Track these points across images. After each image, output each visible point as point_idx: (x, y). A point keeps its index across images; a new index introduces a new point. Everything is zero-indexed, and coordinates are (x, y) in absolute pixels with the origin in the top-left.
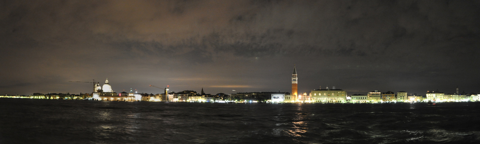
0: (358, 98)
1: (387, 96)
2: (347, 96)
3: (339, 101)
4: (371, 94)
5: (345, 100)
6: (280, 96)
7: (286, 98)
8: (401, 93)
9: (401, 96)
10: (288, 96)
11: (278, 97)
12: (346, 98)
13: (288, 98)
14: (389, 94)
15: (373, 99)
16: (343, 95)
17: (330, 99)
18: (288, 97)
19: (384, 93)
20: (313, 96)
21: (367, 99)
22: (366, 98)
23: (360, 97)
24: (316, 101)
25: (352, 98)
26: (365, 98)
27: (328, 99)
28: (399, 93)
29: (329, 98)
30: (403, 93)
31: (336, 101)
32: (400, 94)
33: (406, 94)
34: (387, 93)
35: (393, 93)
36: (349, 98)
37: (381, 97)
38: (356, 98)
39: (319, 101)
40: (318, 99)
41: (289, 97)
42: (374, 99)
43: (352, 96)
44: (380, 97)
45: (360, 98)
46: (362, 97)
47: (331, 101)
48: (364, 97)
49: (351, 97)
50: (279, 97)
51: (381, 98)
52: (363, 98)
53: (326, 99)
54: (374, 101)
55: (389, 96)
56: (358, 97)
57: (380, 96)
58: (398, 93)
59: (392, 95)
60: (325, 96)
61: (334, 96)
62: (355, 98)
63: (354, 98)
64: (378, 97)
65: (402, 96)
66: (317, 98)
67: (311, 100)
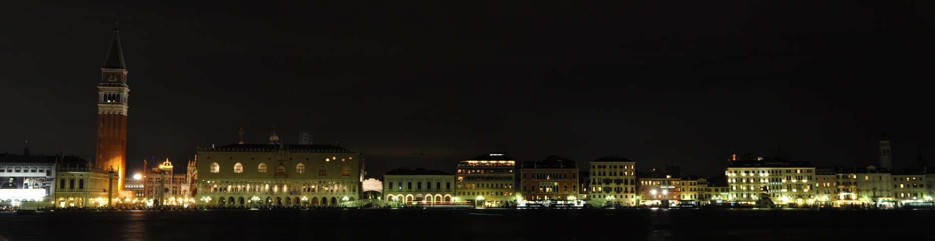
0: (414, 186)
1: (545, 178)
2: (367, 177)
3: (329, 198)
4: (471, 167)
5: (356, 196)
6: (30, 174)
7: (63, 186)
8: (608, 164)
9: (608, 177)
10: (77, 175)
11: (18, 183)
12: (360, 184)
13: (77, 185)
14: (551, 167)
15: (481, 191)
16: (346, 170)
17: (285, 189)
18: (72, 182)
19: (530, 165)
20: (204, 173)
21: (456, 188)
22: (452, 186)
23: (424, 179)
24: (217, 197)
25: (387, 186)
26: (443, 186)
27: (276, 189)
28: (596, 164)
29: (281, 187)
30: (618, 164)
31: (315, 200)
32: (602, 170)
33: (629, 170)
34: (542, 164)
35: (569, 164)
36: (371, 185)
37: (518, 180)
38: (405, 186)
39: (232, 199)
40: (230, 188)
41: (81, 182)
42: (485, 191)
43: (386, 177)
44: (513, 183)
45: (424, 186)
46: (434, 179)
47: (292, 197)
48: (444, 179)
49: (382, 180)
50: (26, 181)
51: (517, 189)
52: (439, 185)
53: (267, 187)
54: (487, 200)
55: (554, 177)
56: (415, 179)
57: (510, 178)
58: (592, 163)
59: (566, 171)
60: (260, 178)
61: (307, 176)
62: (400, 184)
63: (395, 186)
64: (504, 183)
65: (614, 178)
66: (223, 186)
67: (194, 193)
